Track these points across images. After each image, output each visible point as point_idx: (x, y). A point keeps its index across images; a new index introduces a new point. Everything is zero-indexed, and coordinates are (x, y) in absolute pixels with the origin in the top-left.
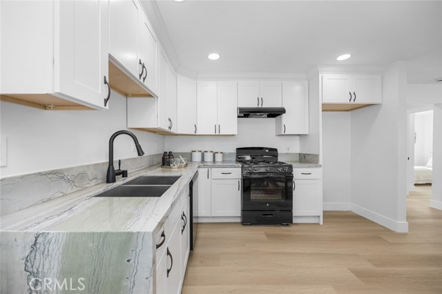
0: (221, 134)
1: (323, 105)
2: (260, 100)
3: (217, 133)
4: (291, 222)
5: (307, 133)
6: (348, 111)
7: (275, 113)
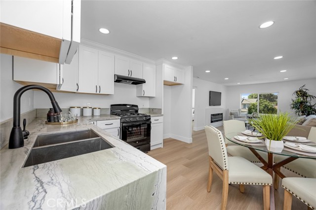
0: (101, 93)
1: (164, 81)
2: (130, 72)
3: (98, 92)
4: (150, 150)
5: (155, 96)
6: (170, 85)
7: (138, 82)
